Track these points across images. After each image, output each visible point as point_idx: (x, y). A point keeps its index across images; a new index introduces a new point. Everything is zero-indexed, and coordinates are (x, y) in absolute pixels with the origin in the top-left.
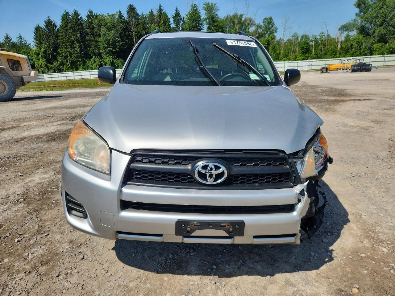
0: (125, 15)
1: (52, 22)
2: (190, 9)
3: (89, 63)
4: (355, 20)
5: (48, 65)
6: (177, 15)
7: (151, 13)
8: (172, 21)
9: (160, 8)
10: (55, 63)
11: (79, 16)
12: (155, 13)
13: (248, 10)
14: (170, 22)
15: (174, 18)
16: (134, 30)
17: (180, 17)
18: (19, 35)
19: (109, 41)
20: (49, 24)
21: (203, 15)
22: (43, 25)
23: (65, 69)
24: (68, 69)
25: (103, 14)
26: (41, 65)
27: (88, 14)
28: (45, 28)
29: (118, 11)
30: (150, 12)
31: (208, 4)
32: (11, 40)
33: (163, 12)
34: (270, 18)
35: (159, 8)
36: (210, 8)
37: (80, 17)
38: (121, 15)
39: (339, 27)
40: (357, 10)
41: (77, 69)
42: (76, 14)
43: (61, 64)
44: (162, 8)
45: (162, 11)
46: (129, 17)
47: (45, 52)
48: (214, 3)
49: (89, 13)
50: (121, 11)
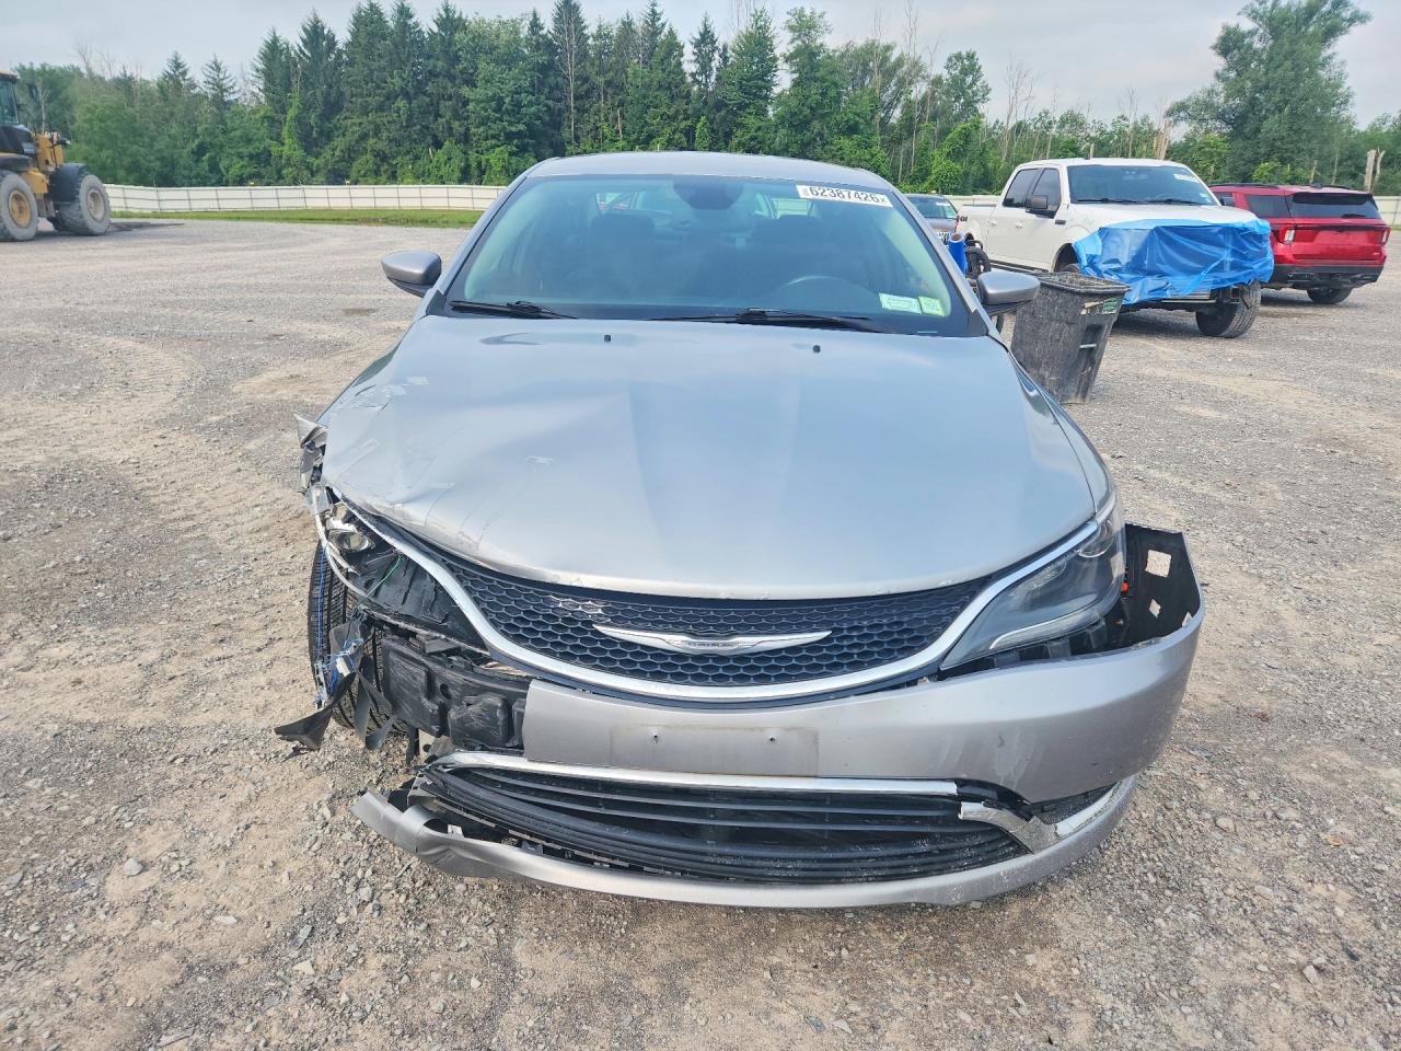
0: (548, 25)
1: (323, 28)
2: (745, 25)
3: (431, 162)
4: (1211, 92)
5: (310, 159)
6: (706, 38)
7: (627, 25)
8: (689, 52)
9: (653, 11)
10: (327, 153)
11: (411, 17)
12: (638, 24)
13: (913, 39)
14: (682, 55)
15: (697, 44)
16: (571, 71)
17: (714, 42)
18: (212, 58)
19: (500, 101)
20: (316, 35)
21: (783, 44)
22: (293, 38)
23: (353, 174)
24: (365, 175)
25: (481, 15)
26: (289, 159)
27: (441, 16)
28: (301, 44)
29: (530, 10)
30: (624, 23)
31: (800, 15)
32: (184, 73)
33: (660, 22)
34: (971, 56)
35: (649, 11)
36: (803, 26)
37: (414, 20)
38: (535, 25)
39: (1167, 106)
40: (1220, 63)
41: (393, 178)
42: (404, 13)
43: (342, 159)
44: (658, 10)
45: (659, 19)
46: (559, 30)
47: (298, 119)
48: (818, 12)
49: (443, 13)
50: (539, 11)
